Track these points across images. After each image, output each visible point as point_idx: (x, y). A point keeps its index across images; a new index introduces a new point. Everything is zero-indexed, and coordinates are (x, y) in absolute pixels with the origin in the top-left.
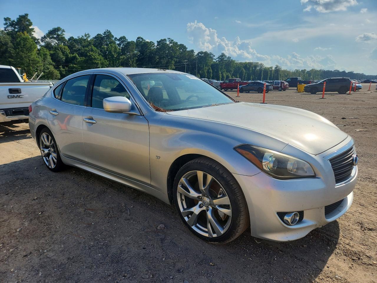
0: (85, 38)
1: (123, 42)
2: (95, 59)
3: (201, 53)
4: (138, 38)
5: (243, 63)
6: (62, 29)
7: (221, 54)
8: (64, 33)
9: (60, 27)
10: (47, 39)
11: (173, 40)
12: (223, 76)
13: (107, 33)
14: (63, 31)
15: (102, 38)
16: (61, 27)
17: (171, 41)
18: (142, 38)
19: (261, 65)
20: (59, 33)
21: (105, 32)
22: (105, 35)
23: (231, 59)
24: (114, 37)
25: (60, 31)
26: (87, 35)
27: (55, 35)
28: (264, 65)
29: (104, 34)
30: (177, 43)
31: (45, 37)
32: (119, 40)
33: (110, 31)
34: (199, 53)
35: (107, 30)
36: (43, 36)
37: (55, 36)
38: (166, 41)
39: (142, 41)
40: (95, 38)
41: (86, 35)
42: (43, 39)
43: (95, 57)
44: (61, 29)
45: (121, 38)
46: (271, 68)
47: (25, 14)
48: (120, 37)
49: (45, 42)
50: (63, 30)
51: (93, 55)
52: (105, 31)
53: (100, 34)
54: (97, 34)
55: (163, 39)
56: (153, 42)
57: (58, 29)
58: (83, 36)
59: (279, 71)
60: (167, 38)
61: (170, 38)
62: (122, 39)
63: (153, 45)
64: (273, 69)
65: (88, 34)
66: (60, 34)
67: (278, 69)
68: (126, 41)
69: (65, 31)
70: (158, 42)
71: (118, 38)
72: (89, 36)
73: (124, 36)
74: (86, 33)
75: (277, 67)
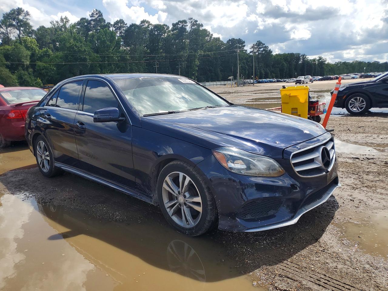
0: (61, 24)
1: (120, 28)
2: (80, 51)
3: (232, 40)
4: (143, 22)
6: (25, 10)
7: (257, 42)
8: (28, 17)
9: (21, 9)
11: (197, 21)
13: (97, 14)
14: (27, 14)
15: (89, 22)
16: (23, 8)
17: (195, 23)
18: (148, 22)
19: (303, 56)
20: (21, 17)
21: (93, 14)
22: (93, 18)
24: (106, 22)
25: (22, 15)
26: (65, 20)
27: (14, 20)
29: (91, 17)
32: (114, 26)
33: (100, 12)
34: (230, 40)
35: (96, 10)
37: (14, 23)
38: (187, 23)
39: (148, 25)
40: (79, 23)
41: (62, 20)
43: (80, 48)
44: (23, 11)
45: (117, 23)
46: (314, 60)
48: (115, 22)
50: (27, 11)
51: (76, 46)
52: (93, 12)
53: (85, 19)
54: (81, 18)
55: (181, 20)
56: (166, 26)
57: (19, 11)
58: (57, 22)
59: (324, 64)
60: (187, 19)
61: (192, 19)
62: (119, 24)
63: (167, 29)
65: (66, 18)
66: (21, 19)
67: (322, 62)
68: (125, 26)
69: (30, 13)
70: (174, 25)
71: (112, 23)
72: (68, 21)
73: (122, 20)
74: (61, 17)
75: (320, 58)
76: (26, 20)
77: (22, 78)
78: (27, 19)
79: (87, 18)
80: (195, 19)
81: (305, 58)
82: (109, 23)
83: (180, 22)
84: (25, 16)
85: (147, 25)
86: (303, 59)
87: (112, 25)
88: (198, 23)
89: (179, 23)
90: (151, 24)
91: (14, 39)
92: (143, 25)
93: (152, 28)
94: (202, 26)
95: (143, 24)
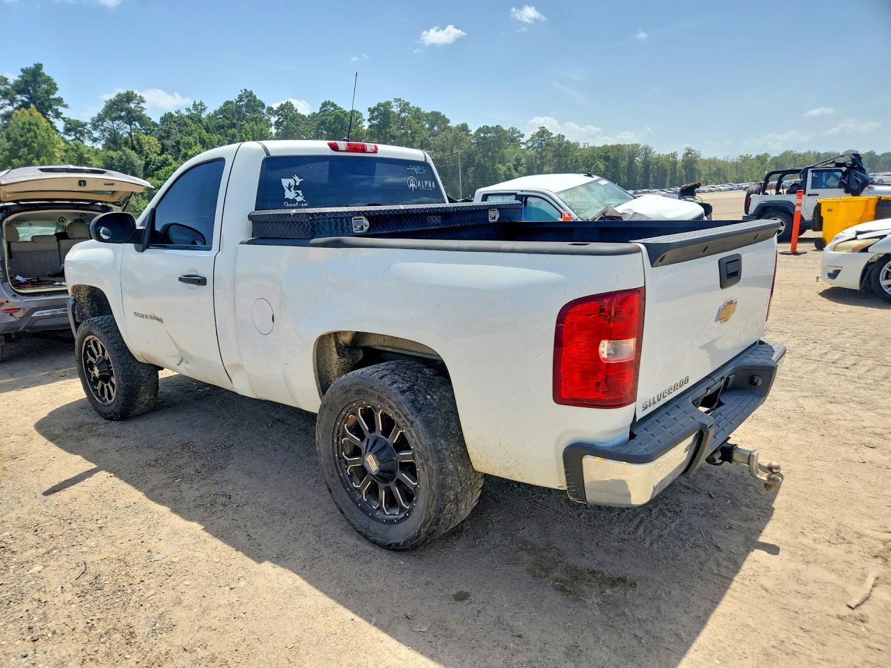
0: (194, 113)
3: (486, 130)
4: (324, 105)
5: (599, 148)
6: (138, 95)
8: (142, 105)
9: (132, 92)
11: (407, 104)
13: (247, 97)
14: (141, 100)
16: (135, 92)
17: (405, 107)
18: (333, 105)
19: (646, 149)
20: (132, 105)
21: (241, 98)
25: (134, 102)
27: (121, 111)
28: (653, 150)
30: (418, 110)
33: (251, 93)
35: (246, 90)
38: (392, 107)
40: (222, 111)
41: (195, 105)
44: (136, 96)
45: (282, 108)
46: (674, 155)
47: (35, 65)
50: (141, 97)
52: (240, 93)
57: (129, 97)
59: (695, 162)
60: (392, 100)
61: (400, 100)
64: (680, 157)
65: (201, 104)
69: (145, 99)
70: (371, 111)
71: (275, 109)
72: (204, 110)
74: (195, 102)
75: (689, 152)
78: (142, 108)
80: (406, 101)
82: (271, 109)
83: (379, 105)
84: (138, 104)
86: (646, 154)
88: (411, 105)
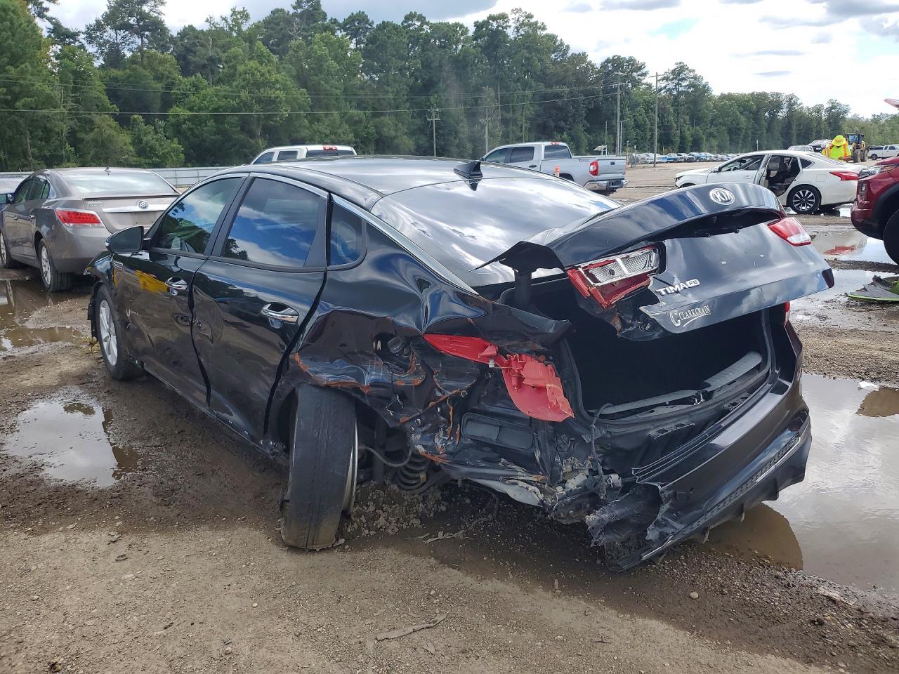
1: (356, 32)
2: (266, 84)
7: (675, 67)
10: (106, 34)
12: (683, 138)
15: (290, 21)
22: (299, 11)
23: (704, 82)
24: (329, 18)
26: (240, 15)
29: (294, 8)
31: (99, 26)
32: (343, 27)
34: (608, 61)
36: (93, 22)
37: (132, 21)
39: (422, 25)
42: (94, 32)
43: (267, 76)
49: (100, 45)
51: (257, 70)
53: (282, 10)
54: (273, 8)
56: (462, 26)
58: (225, 19)
62: (356, 24)
63: (462, 35)
66: (147, 12)
67: (838, 114)
68: (370, 27)
73: (363, 12)
76: (156, 15)
77: (141, 141)
79: (286, 10)
81: (795, 103)
85: (418, 24)
87: (339, 25)
89: (491, 21)
90: (427, 24)
91: (128, 55)
92: (410, 25)
93: (429, 31)
94: (544, 28)
95: (410, 22)
